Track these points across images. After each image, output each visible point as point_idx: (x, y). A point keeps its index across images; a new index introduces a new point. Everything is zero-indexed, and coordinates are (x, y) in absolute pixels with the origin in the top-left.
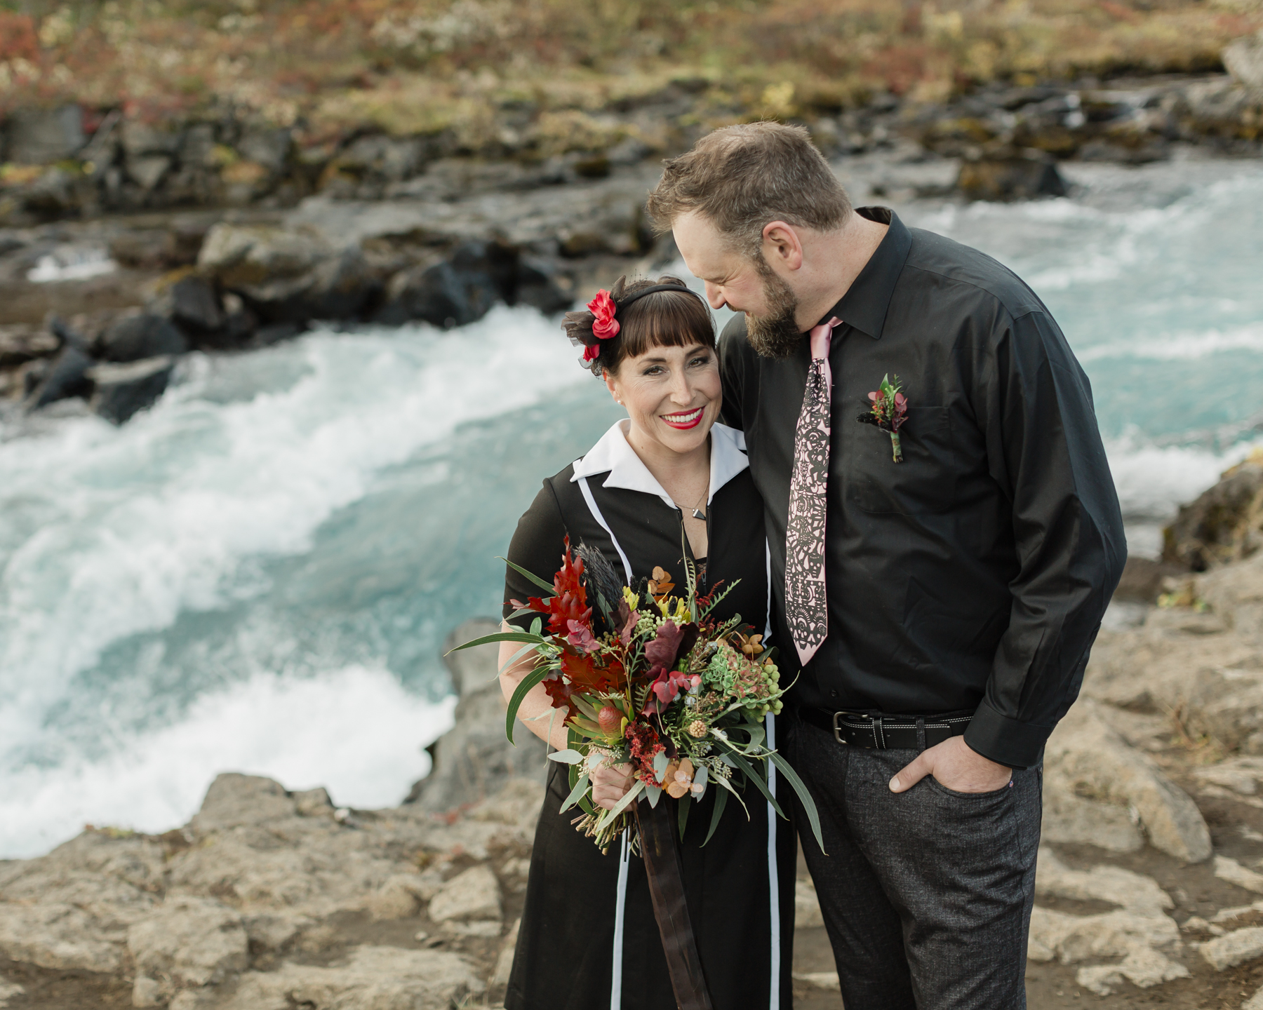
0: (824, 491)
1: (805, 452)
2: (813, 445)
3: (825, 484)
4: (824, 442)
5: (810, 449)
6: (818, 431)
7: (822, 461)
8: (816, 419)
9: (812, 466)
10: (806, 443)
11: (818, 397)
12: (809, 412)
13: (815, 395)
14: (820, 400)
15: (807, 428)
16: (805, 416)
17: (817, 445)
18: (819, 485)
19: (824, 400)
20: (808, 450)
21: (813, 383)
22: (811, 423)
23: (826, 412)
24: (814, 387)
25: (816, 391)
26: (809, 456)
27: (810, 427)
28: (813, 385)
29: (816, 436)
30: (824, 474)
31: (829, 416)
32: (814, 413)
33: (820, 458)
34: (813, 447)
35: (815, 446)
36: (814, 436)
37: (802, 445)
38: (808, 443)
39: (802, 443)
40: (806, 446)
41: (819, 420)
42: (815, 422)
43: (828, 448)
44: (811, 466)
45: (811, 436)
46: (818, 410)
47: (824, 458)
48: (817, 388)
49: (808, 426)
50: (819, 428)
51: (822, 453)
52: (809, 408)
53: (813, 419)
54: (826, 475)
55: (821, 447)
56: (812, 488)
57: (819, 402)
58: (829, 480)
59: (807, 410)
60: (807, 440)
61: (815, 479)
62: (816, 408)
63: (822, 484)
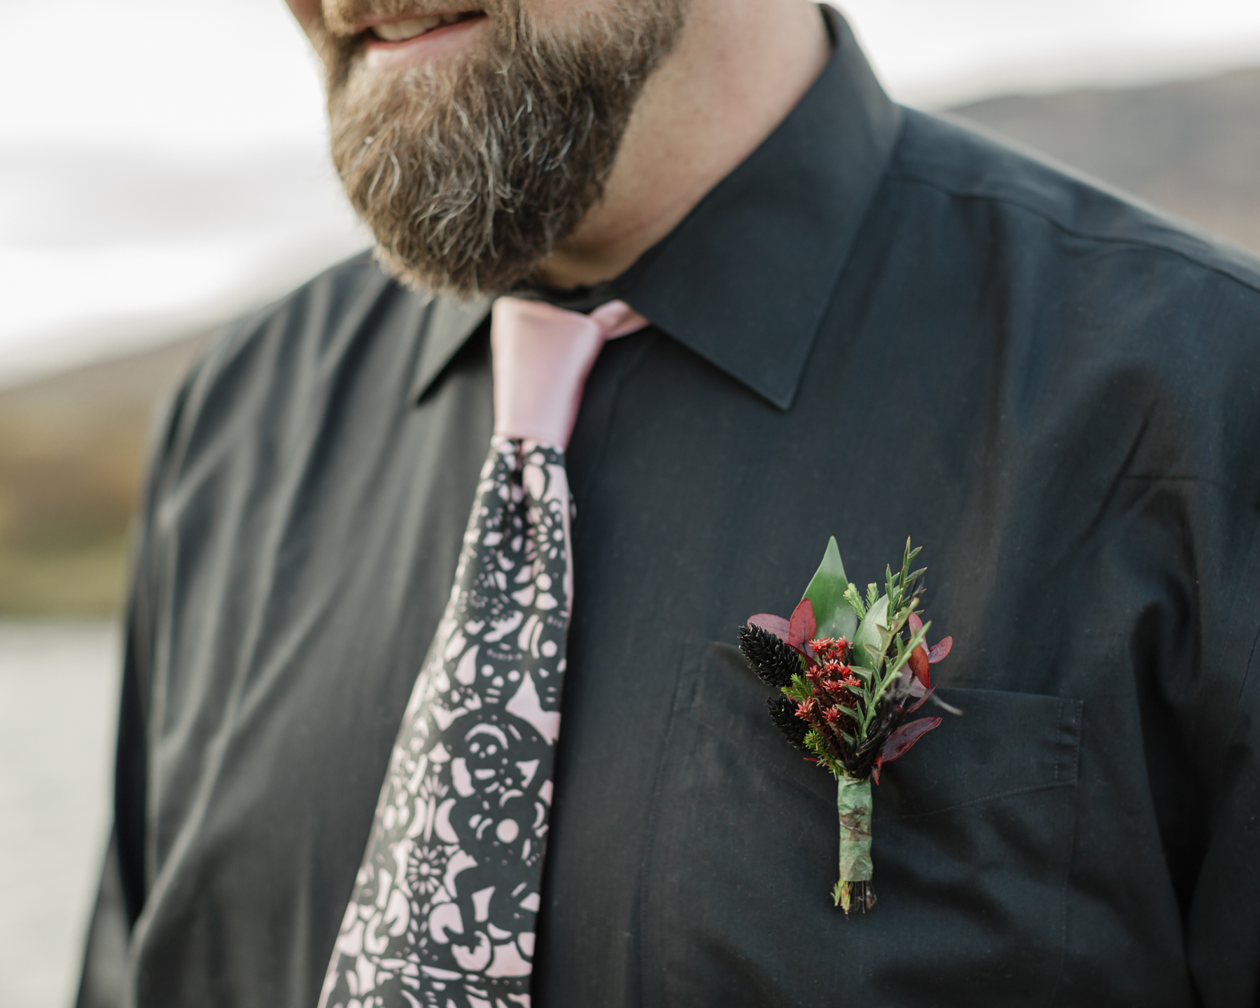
0: (525, 969)
1: (439, 802)
2: (483, 774)
3: (527, 941)
4: (529, 769)
5: (464, 786)
6: (505, 719)
7: (517, 844)
8: (502, 669)
9: (470, 862)
10: (447, 767)
11: (513, 586)
12: (471, 640)
13: (501, 580)
14: (524, 597)
15: (461, 704)
16: (457, 660)
17: (499, 778)
18: (495, 942)
19: (546, 602)
20: (453, 793)
21: (495, 529)
22: (481, 684)
23: (550, 649)
24: (497, 548)
25: (506, 564)
26: (458, 819)
27: (474, 704)
28: (493, 539)
29: (494, 740)
30: (523, 895)
31: (562, 666)
32: (495, 646)
33: (508, 831)
34: (476, 783)
35: (489, 782)
36: (485, 740)
37: (429, 771)
38: (459, 766)
39: (431, 764)
40: (446, 776)
41: (514, 676)
42: (499, 681)
43: (546, 791)
44: (461, 861)
45: (475, 739)
46: (512, 638)
47: (526, 831)
48: (509, 554)
49: (464, 696)
50: (513, 707)
51: (521, 811)
52: (474, 628)
53: (488, 670)
54: (532, 903)
55: (516, 785)
56: (460, 953)
57: (514, 606)
58: (541, 924)
59: (466, 635)
60: (455, 754)
61: (481, 914)
62: (503, 628)
63: (514, 938)
